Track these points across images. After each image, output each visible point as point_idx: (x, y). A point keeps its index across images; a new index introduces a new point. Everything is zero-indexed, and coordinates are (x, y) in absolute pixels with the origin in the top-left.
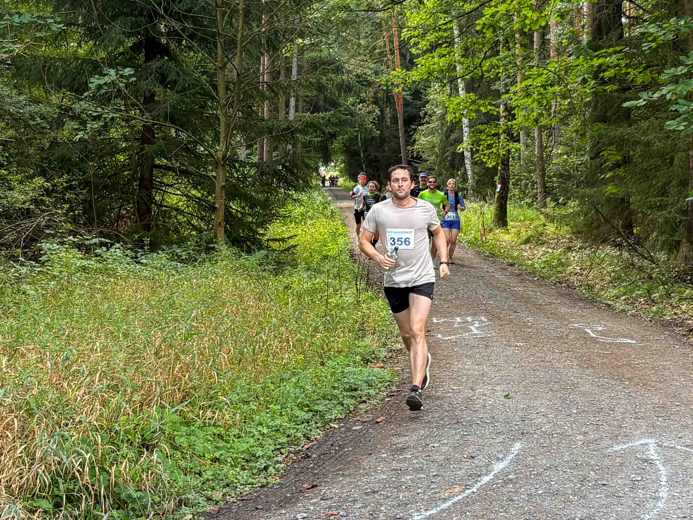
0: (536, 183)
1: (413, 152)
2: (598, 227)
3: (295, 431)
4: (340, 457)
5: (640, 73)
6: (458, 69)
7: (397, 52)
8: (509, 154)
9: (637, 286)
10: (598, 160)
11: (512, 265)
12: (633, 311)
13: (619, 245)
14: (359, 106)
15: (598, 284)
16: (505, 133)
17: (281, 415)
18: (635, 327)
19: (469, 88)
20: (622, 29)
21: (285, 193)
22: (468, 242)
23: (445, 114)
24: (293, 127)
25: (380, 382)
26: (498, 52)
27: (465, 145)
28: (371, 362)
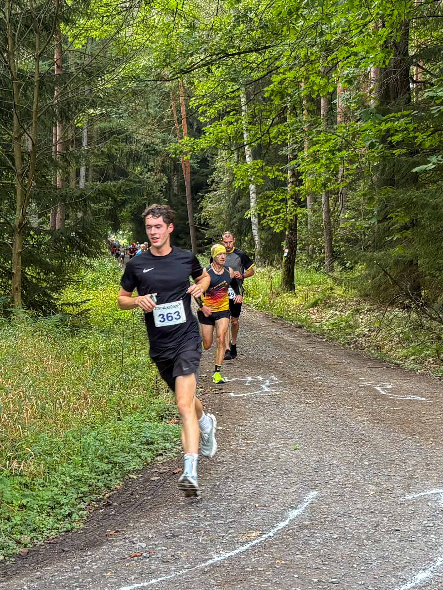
0: (323, 247)
1: (200, 219)
2: (386, 290)
3: (96, 481)
4: (140, 505)
5: (428, 136)
6: (245, 136)
7: (184, 122)
8: (296, 220)
9: (426, 346)
10: (386, 223)
11: (300, 327)
12: (423, 370)
13: (407, 307)
14: (147, 175)
15: (387, 345)
16: (292, 198)
17: (82, 466)
18: (424, 384)
19: (256, 155)
20: (409, 94)
21: (78, 259)
22: (256, 305)
23: (232, 181)
24: (86, 195)
25: (175, 437)
26: (285, 119)
27: (252, 211)
28: (166, 419)
